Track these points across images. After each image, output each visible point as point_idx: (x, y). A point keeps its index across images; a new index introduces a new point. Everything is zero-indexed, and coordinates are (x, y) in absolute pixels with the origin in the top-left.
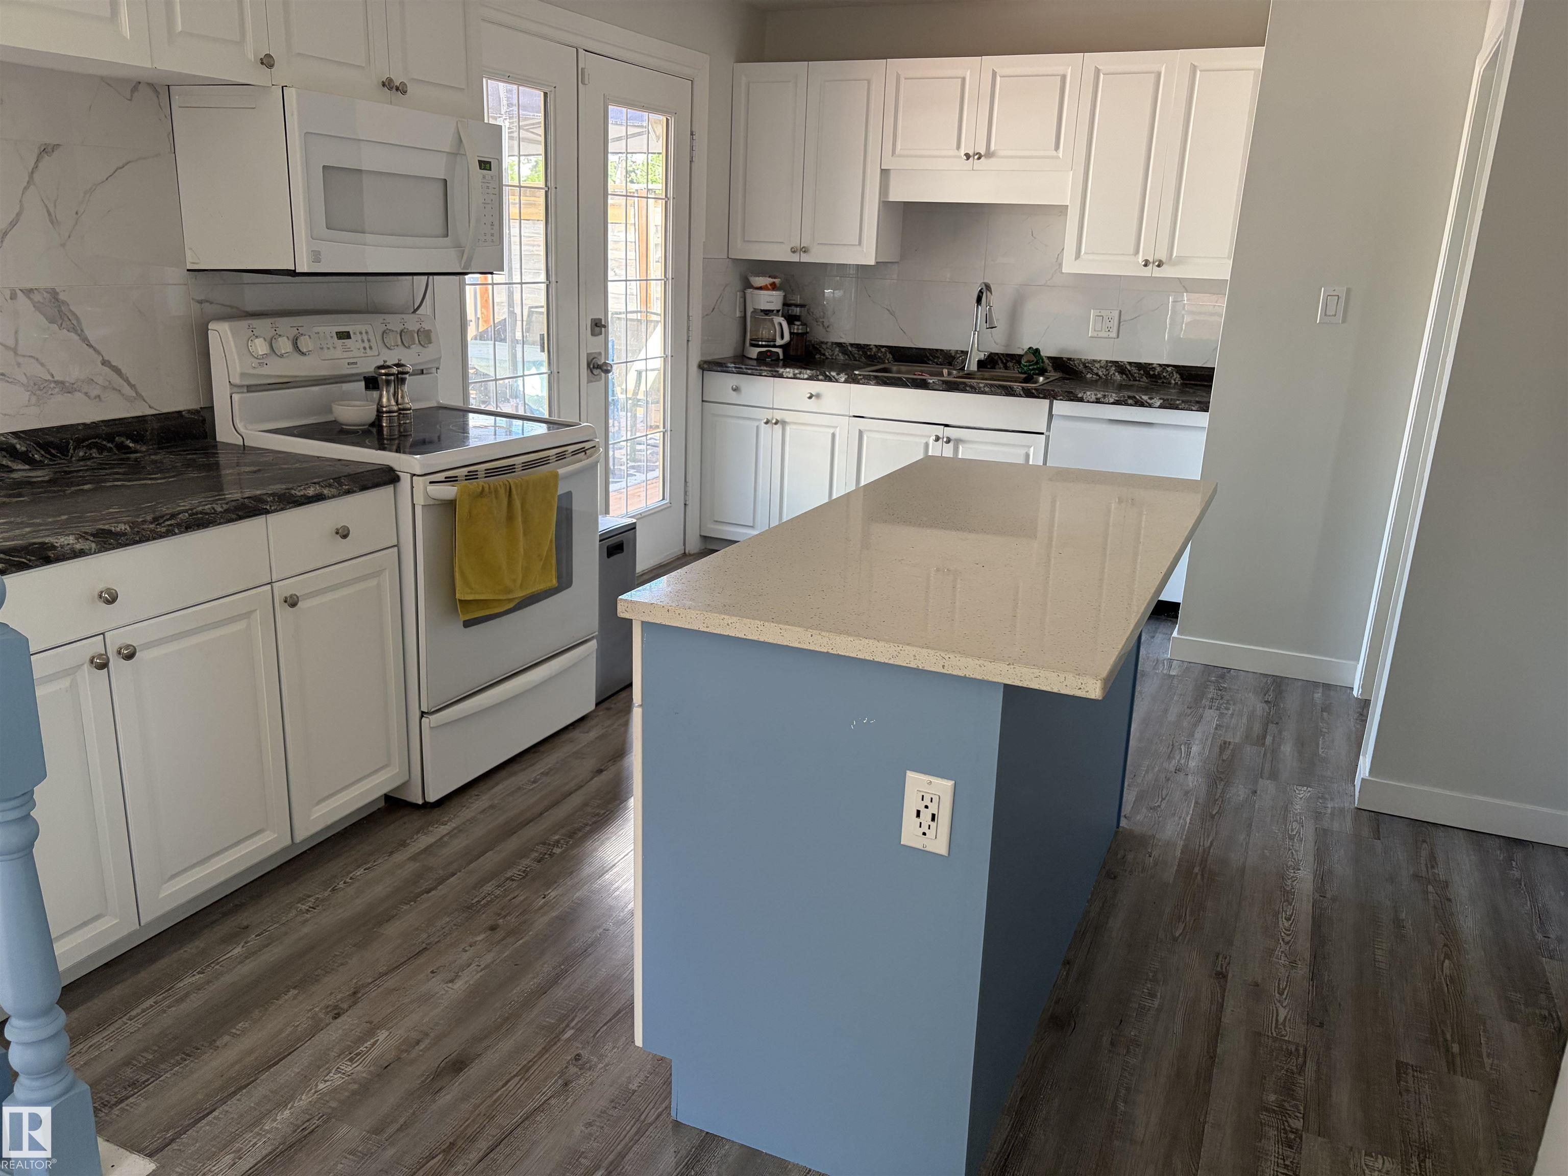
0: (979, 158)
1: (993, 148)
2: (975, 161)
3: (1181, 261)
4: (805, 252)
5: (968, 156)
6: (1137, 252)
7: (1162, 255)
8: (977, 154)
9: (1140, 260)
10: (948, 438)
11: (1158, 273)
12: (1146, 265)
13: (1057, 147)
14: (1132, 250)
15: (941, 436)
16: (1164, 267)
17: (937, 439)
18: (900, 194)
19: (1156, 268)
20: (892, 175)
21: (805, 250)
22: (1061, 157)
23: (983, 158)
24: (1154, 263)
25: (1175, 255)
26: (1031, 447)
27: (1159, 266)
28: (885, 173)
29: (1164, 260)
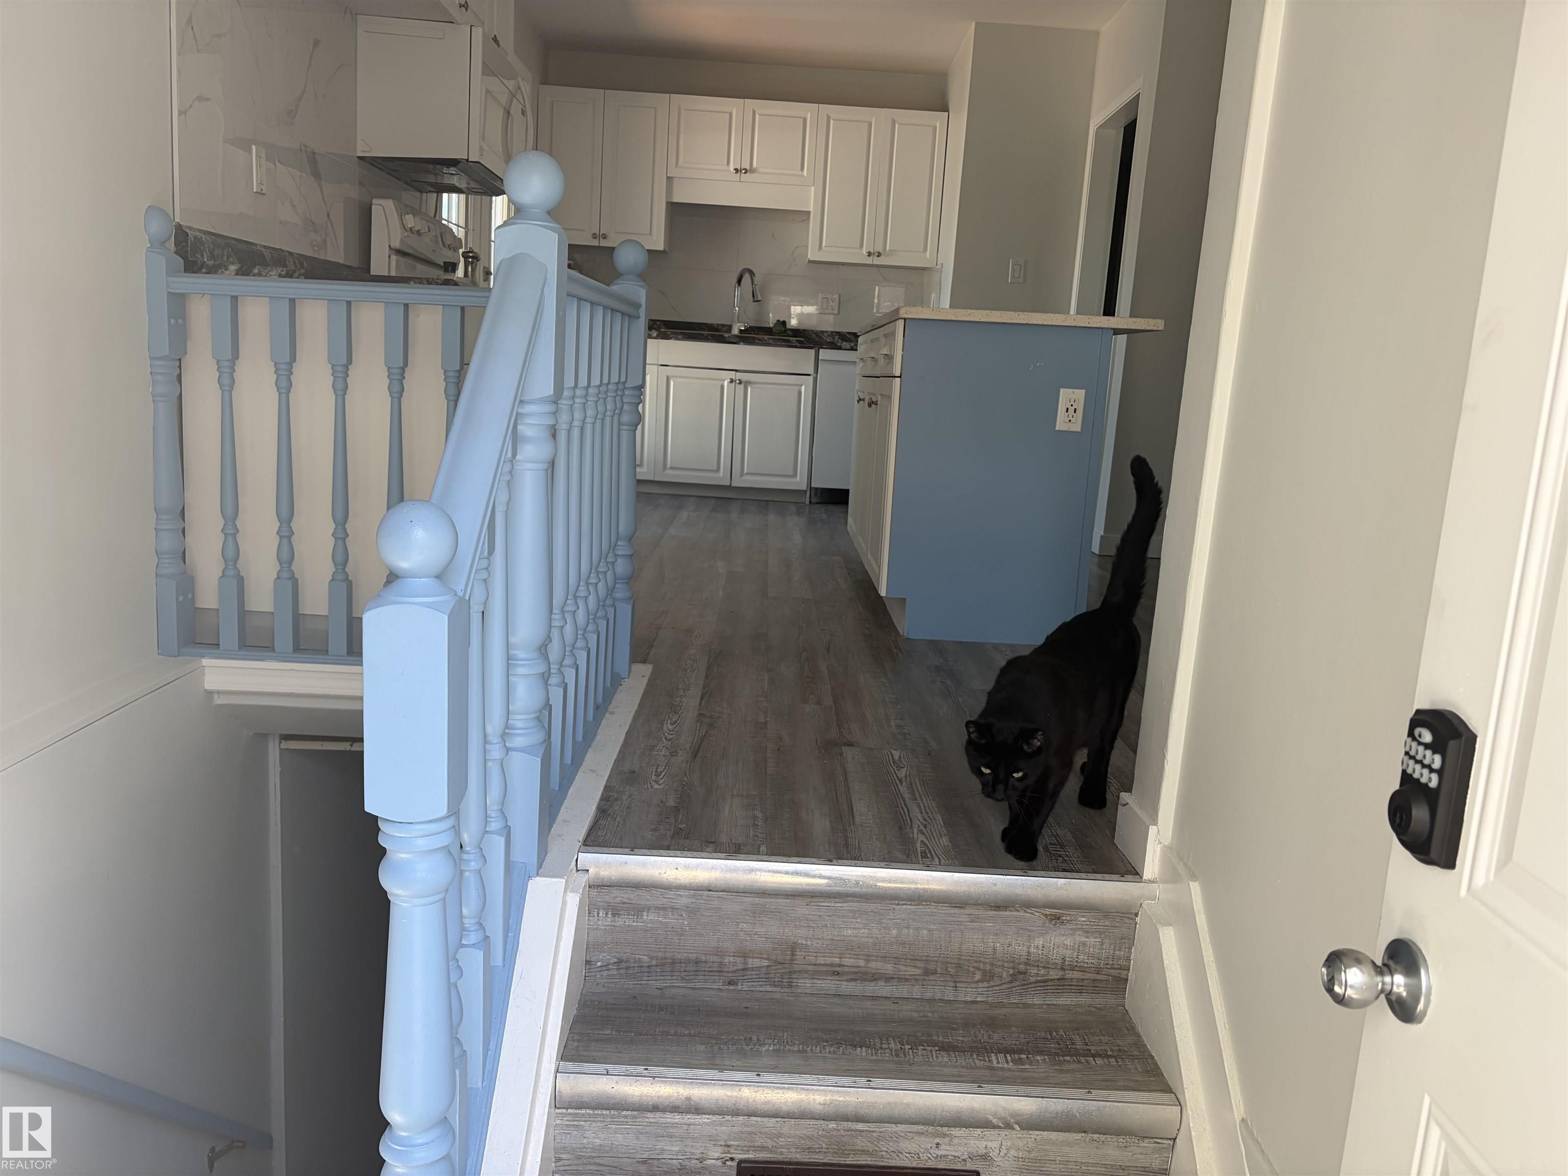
0: (745, 173)
1: (755, 165)
2: (742, 175)
3: (892, 252)
4: (604, 238)
5: (736, 170)
6: (861, 246)
7: (880, 249)
8: (744, 169)
9: (864, 252)
10: (740, 380)
11: (877, 261)
12: (869, 255)
13: (802, 169)
14: (858, 245)
15: (734, 379)
16: (882, 257)
17: (732, 381)
18: (682, 196)
19: (875, 258)
20: (675, 180)
21: (605, 237)
22: (805, 174)
23: (748, 173)
24: (874, 254)
25: (888, 249)
26: (802, 385)
27: (878, 256)
28: (670, 179)
29: (881, 252)
